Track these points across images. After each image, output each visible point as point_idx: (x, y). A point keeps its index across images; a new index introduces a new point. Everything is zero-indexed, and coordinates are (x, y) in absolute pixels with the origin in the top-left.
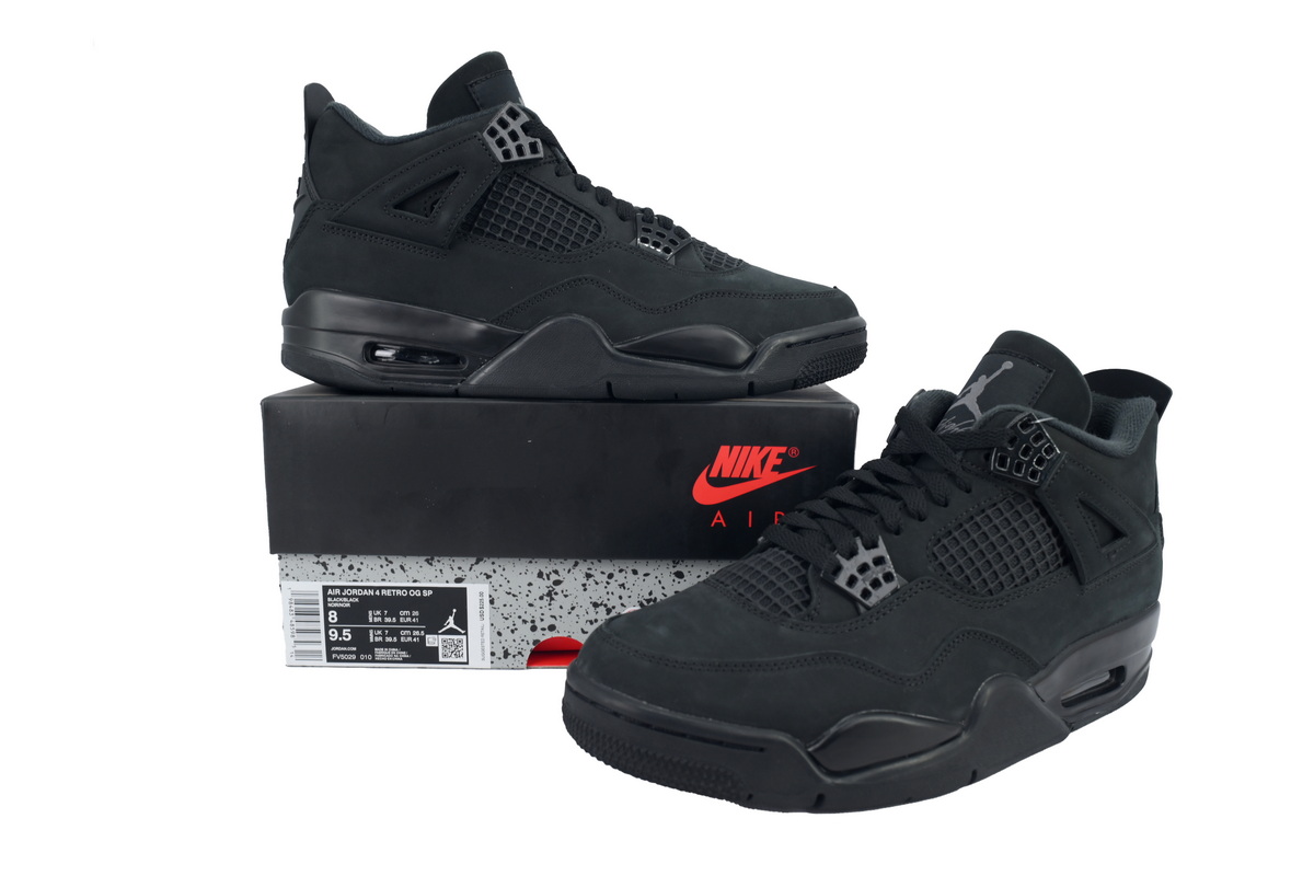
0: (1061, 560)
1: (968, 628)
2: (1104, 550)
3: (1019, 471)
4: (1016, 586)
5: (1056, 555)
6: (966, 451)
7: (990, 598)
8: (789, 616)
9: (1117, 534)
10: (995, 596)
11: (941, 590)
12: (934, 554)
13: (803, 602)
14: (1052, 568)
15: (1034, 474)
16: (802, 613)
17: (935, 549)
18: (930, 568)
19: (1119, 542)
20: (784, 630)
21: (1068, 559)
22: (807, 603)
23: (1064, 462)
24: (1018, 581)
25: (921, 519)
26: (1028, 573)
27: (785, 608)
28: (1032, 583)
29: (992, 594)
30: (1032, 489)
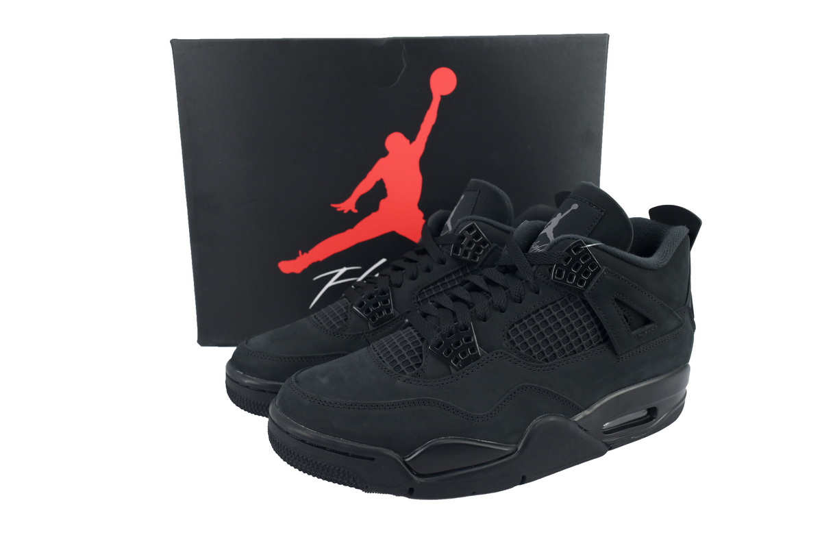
0: (601, 340)
1: (526, 384)
2: (634, 333)
3: (571, 279)
4: (566, 356)
5: (598, 336)
6: (539, 265)
7: (547, 363)
8: (405, 374)
9: (647, 321)
10: (550, 363)
11: (509, 359)
12: (508, 334)
13: (416, 364)
14: (594, 344)
15: (581, 283)
16: (414, 372)
17: (510, 331)
18: (504, 344)
19: (647, 327)
20: (399, 382)
21: (605, 338)
22: (419, 365)
23: (603, 274)
24: (568, 353)
25: (502, 311)
26: (576, 347)
27: (403, 368)
28: (578, 354)
29: (548, 362)
30: (580, 292)
